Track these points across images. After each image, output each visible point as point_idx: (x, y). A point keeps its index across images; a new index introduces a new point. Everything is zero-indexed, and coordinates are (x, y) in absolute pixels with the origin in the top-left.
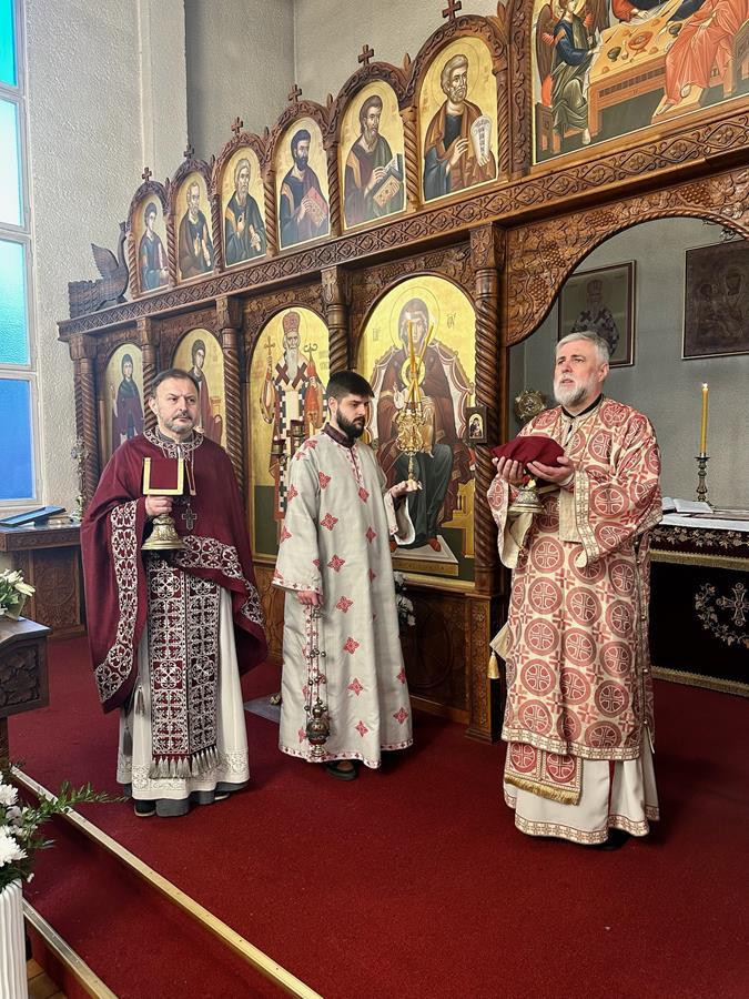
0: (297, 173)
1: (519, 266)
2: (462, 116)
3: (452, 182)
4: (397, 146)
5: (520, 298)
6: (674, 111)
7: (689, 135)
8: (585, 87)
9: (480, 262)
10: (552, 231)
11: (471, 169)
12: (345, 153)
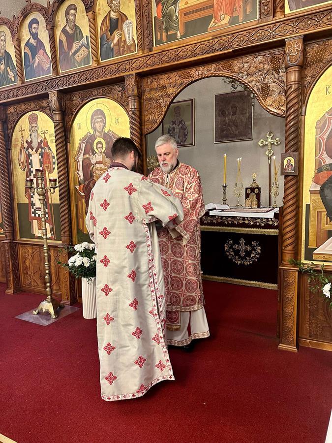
0: (32, 41)
1: (149, 96)
2: (118, 19)
3: (115, 52)
4: (86, 31)
5: (150, 112)
6: (217, 26)
7: (224, 38)
8: (177, 11)
9: (130, 93)
10: (164, 79)
11: (124, 46)
12: (58, 33)
